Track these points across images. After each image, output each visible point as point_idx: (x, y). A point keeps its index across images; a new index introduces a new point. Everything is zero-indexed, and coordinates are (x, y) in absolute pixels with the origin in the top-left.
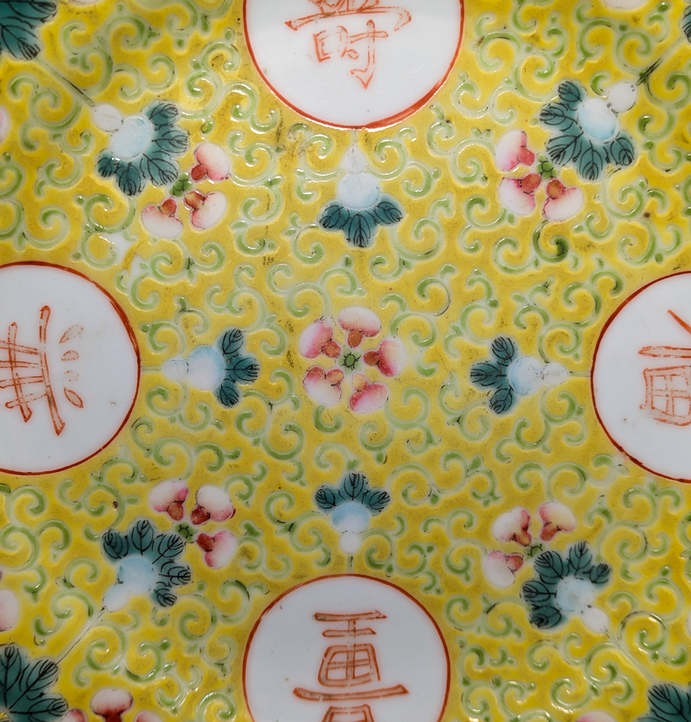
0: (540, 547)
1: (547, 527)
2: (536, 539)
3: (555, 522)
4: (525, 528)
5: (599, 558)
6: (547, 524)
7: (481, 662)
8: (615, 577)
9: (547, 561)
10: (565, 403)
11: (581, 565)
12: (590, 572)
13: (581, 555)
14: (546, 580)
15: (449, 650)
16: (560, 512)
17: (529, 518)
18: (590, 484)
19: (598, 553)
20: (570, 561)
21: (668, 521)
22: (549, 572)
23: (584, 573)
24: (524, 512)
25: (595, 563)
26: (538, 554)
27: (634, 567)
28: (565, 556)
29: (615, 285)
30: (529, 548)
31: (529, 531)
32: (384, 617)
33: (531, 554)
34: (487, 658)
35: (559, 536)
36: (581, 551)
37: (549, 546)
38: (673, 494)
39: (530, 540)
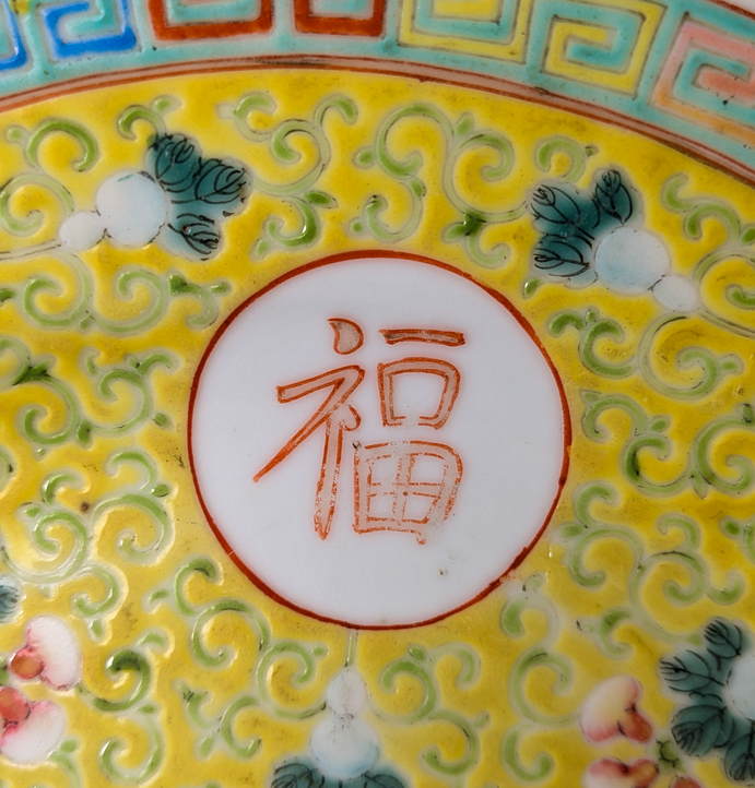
0: (662, 745)
1: (627, 729)
2: (648, 751)
3: (619, 714)
4: (625, 770)
5: (694, 639)
6: (621, 730)
8: (731, 615)
9: (691, 734)
10: (401, 681)
11: (705, 672)
12: (718, 658)
13: (685, 671)
14: (725, 738)
16: (601, 703)
17: (606, 762)
18: (555, 646)
19: (683, 638)
20: (695, 692)
21: (636, 512)
22: (713, 732)
23: (719, 668)
24: (595, 770)
25: (702, 648)
26: (675, 750)
27: (717, 579)
28: (684, 701)
29: (201, 574)
30: (662, 766)
31: (630, 761)
33: (674, 763)
35: (646, 709)
36: (677, 670)
37: (662, 729)
38: (586, 498)
39: (646, 762)
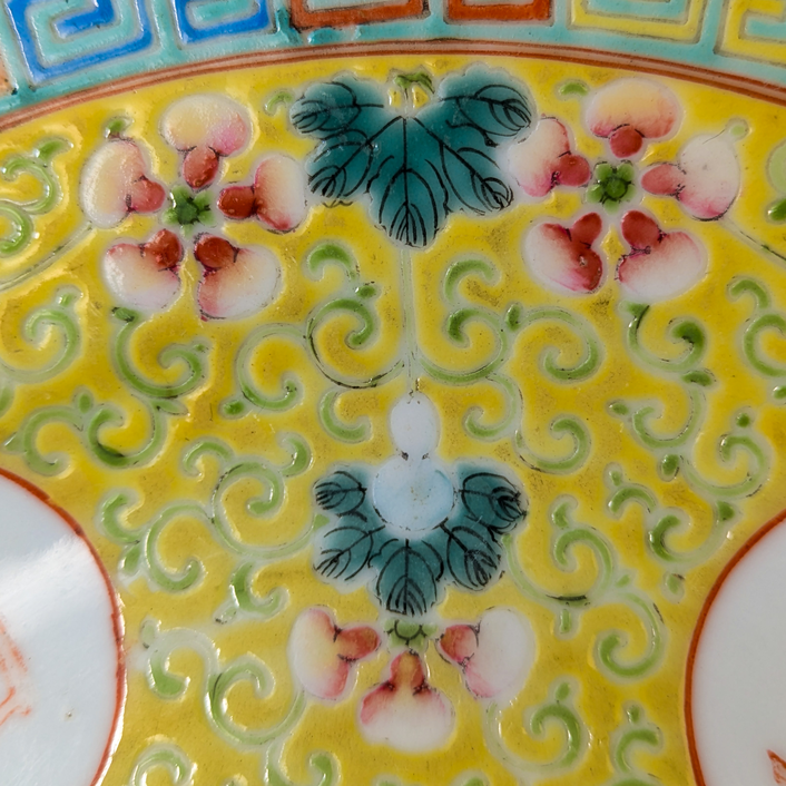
0: (394, 630)
1: (352, 654)
2: (389, 650)
3: (330, 650)
4: (389, 687)
5: (320, 522)
6: (347, 661)
7: (670, 523)
9: (405, 596)
11: (358, 535)
12: (353, 512)
13: (342, 553)
14: (435, 565)
15: (706, 591)
16: (309, 653)
17: (367, 701)
18: (218, 658)
20: (368, 560)
21: (157, 486)
22: (420, 574)
23: (365, 519)
24: (366, 717)
25: (334, 520)
26: (409, 622)
28: (369, 577)
30: (414, 647)
31: (387, 676)
32: (773, 756)
33: (421, 632)
34: (655, 520)
36: (335, 560)
37: (381, 619)
38: (111, 521)
39: (399, 659)
